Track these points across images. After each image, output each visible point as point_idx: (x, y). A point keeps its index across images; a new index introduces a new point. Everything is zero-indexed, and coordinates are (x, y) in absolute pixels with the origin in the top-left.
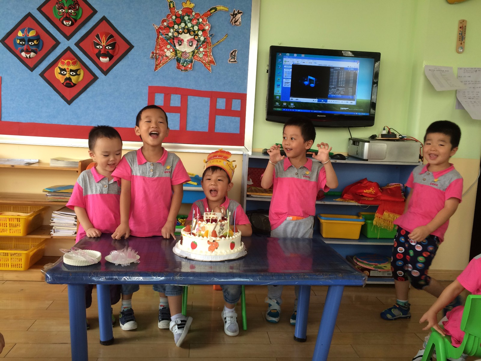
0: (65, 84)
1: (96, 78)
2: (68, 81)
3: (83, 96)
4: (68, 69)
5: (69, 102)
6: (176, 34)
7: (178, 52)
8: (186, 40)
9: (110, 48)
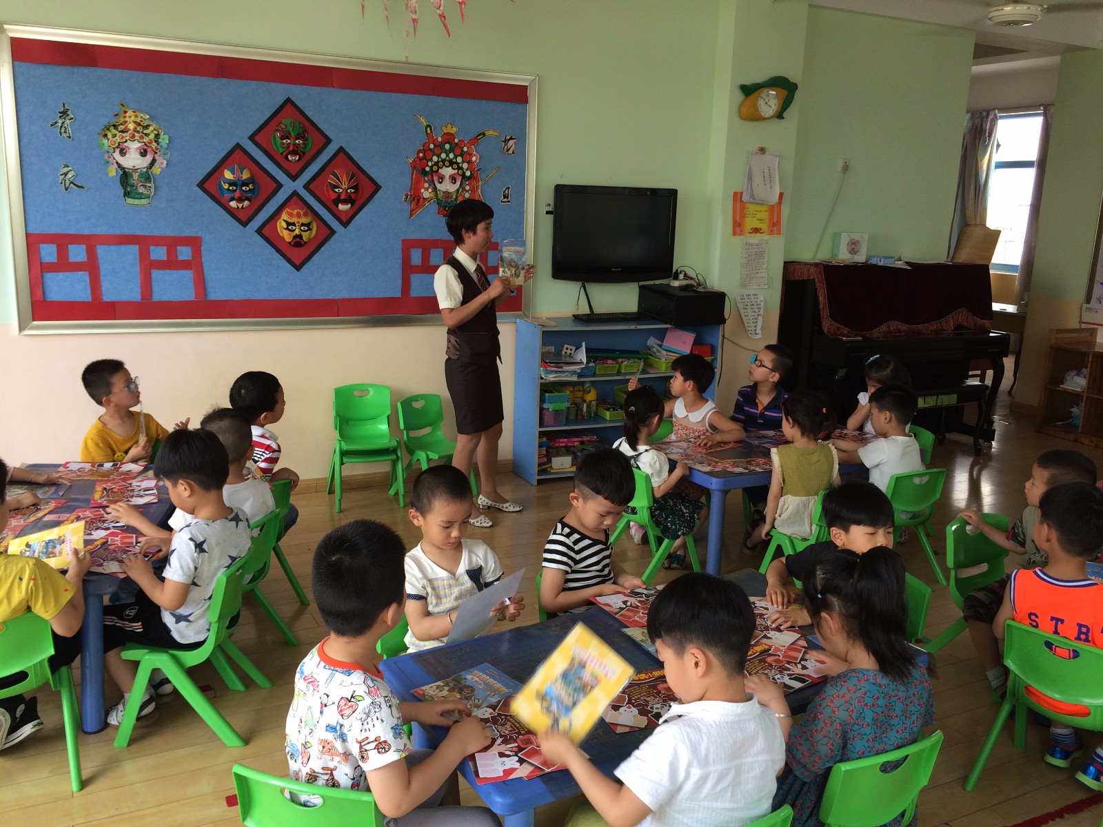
0: (292, 244)
1: (333, 232)
2: (298, 240)
3: (316, 258)
4: (298, 222)
5: (298, 268)
6: (435, 168)
7: (438, 192)
8: (447, 177)
9: (353, 191)
